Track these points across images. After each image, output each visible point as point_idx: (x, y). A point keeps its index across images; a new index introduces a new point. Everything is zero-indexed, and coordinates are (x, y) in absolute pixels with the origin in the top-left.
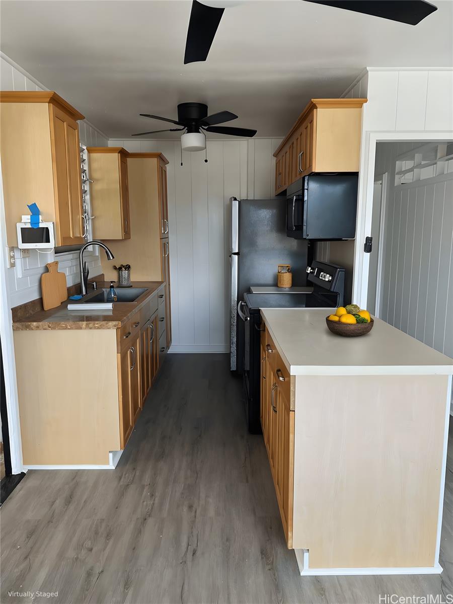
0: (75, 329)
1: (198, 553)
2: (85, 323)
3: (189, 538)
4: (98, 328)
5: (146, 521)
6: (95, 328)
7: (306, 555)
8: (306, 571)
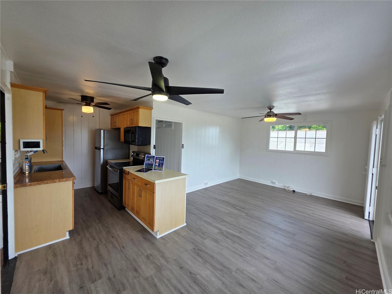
0: (53, 183)
1: (125, 246)
2: (58, 180)
3: (118, 245)
4: (65, 181)
5: (98, 247)
6: (63, 181)
7: (158, 232)
8: (158, 237)
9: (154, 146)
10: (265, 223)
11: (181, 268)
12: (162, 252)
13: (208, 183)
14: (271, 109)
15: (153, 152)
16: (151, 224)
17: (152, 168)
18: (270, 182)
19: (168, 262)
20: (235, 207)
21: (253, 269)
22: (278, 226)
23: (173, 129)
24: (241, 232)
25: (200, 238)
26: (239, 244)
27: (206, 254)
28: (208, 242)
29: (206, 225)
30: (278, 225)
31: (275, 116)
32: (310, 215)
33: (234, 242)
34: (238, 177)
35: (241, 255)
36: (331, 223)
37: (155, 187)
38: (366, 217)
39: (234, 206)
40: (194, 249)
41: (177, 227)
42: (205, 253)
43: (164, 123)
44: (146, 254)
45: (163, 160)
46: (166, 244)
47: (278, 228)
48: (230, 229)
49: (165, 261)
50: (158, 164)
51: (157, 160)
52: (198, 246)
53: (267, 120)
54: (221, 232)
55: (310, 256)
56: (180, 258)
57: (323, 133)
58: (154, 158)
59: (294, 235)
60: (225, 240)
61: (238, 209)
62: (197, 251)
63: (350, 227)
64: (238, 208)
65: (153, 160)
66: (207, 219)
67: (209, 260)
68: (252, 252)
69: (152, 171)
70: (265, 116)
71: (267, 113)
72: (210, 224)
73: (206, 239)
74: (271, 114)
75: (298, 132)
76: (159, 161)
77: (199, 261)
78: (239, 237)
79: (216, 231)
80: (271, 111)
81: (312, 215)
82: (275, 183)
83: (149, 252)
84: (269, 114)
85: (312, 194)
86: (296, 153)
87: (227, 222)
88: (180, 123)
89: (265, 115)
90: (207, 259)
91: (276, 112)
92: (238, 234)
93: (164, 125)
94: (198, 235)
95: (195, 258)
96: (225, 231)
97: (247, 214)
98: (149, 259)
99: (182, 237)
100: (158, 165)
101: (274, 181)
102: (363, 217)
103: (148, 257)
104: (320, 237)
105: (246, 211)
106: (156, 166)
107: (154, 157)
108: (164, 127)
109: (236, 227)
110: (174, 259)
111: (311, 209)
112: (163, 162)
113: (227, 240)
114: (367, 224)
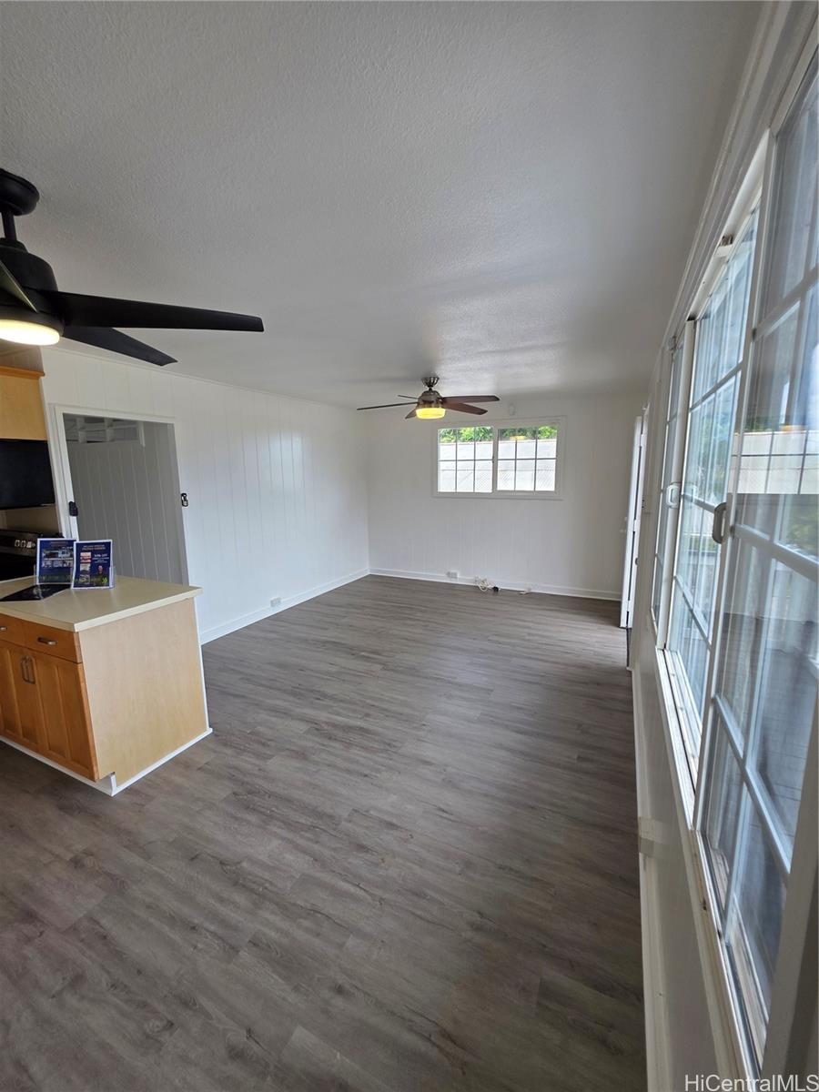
7: (113, 778)
8: (115, 790)
9: (71, 505)
10: (426, 678)
11: (193, 859)
12: (129, 833)
13: (282, 601)
14: (430, 385)
15: (70, 528)
16: (84, 759)
17: (69, 581)
18: (444, 575)
19: (147, 856)
20: (354, 652)
21: (393, 798)
22: (456, 680)
23: (144, 445)
24: (367, 715)
25: (253, 760)
26: (362, 747)
27: (269, 797)
28: (278, 765)
29: (274, 719)
30: (455, 678)
31: (442, 403)
32: (524, 640)
33: (349, 745)
34: (366, 570)
35: (367, 772)
36: (561, 649)
37: (76, 644)
38: (623, 624)
39: (352, 651)
40: (235, 794)
41: (182, 745)
42: (267, 797)
43: (106, 424)
44: (69, 856)
45: (107, 551)
46: (143, 805)
47: (456, 684)
48: (338, 714)
49: (142, 857)
50: (89, 565)
51: (82, 554)
52: (248, 783)
53: (424, 413)
54: (316, 728)
55: (517, 732)
56: (189, 834)
57: (548, 447)
58: (72, 545)
59: (489, 691)
60: (324, 745)
61: (364, 656)
62: (245, 797)
63: (596, 649)
64: (363, 653)
65: (69, 555)
66: (277, 702)
67: (280, 812)
68: (391, 759)
69: (70, 593)
70: (418, 403)
71: (423, 395)
72: (286, 714)
73: (270, 757)
74: (433, 398)
75: (500, 445)
76: (92, 556)
77: (249, 823)
78: (361, 729)
79: (303, 727)
80: (430, 389)
81: (527, 638)
82: (454, 576)
83: (79, 847)
84: (427, 398)
85: (533, 591)
86: (497, 496)
87: (332, 698)
88: (164, 425)
89: (417, 401)
90: (274, 809)
91: (443, 394)
92: (359, 723)
93: (109, 433)
94: (249, 752)
95: (236, 819)
96: (326, 723)
97: (385, 666)
98: (83, 866)
99: (200, 769)
100: (88, 569)
101: (452, 571)
102: (617, 624)
103: (76, 863)
104: (540, 684)
105: (385, 658)
106: (84, 572)
107: (70, 543)
108: (108, 439)
109: (355, 704)
110: (171, 840)
111: (526, 624)
112: (109, 556)
113: (332, 744)
114: (622, 636)
